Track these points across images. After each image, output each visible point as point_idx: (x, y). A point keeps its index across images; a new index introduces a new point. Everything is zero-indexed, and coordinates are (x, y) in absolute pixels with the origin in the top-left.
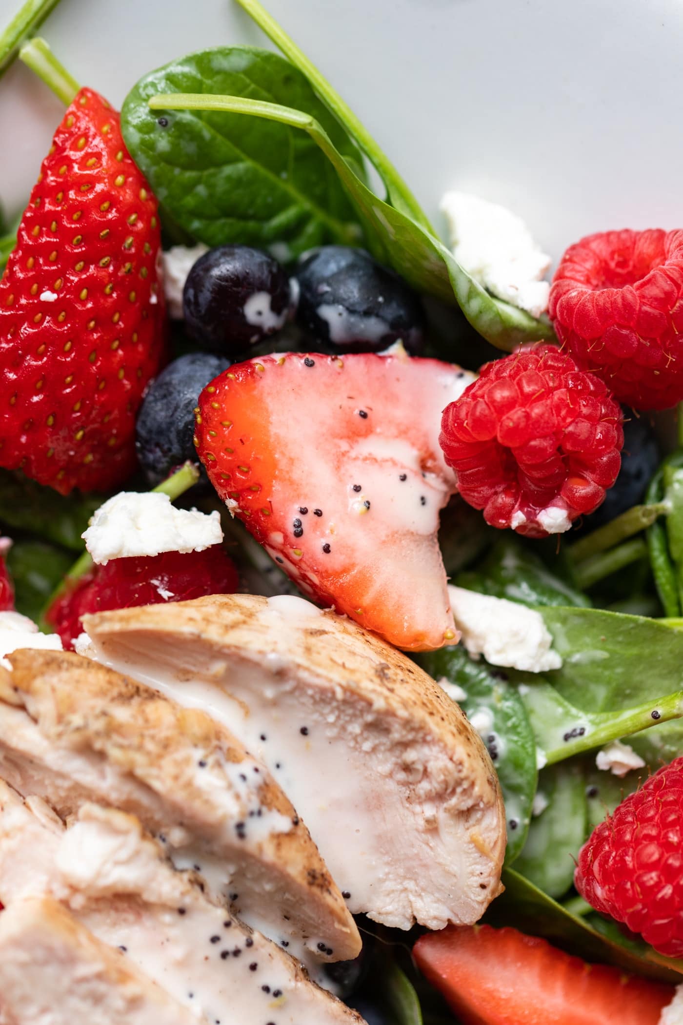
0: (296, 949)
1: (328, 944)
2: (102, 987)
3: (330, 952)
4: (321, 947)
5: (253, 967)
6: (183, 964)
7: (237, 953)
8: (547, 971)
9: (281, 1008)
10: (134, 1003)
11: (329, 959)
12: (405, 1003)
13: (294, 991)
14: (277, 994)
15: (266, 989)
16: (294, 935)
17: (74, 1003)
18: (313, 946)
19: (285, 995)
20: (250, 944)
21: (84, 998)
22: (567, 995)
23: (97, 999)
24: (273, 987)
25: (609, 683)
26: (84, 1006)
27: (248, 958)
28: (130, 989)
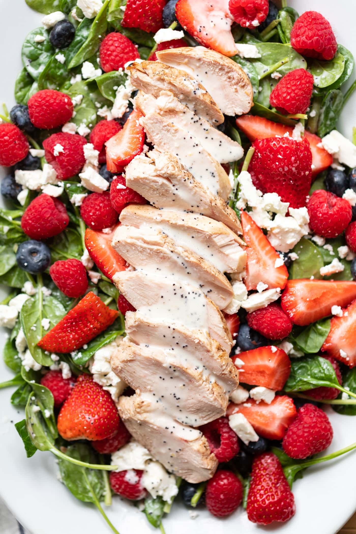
0: (210, 122)
1: (217, 120)
2: (169, 128)
3: (217, 122)
4: (216, 121)
5: (201, 124)
6: (186, 125)
7: (197, 121)
8: (266, 125)
9: (208, 133)
10: (176, 131)
11: (218, 124)
12: (236, 135)
13: (210, 129)
14: (207, 130)
15: (205, 129)
16: (210, 119)
17: (163, 132)
18: (214, 121)
19: (209, 130)
20: (200, 119)
21: (165, 131)
22: (271, 130)
23: (168, 131)
24: (206, 129)
25: (272, 59)
26: (166, 132)
27: (200, 122)
28: (175, 128)
